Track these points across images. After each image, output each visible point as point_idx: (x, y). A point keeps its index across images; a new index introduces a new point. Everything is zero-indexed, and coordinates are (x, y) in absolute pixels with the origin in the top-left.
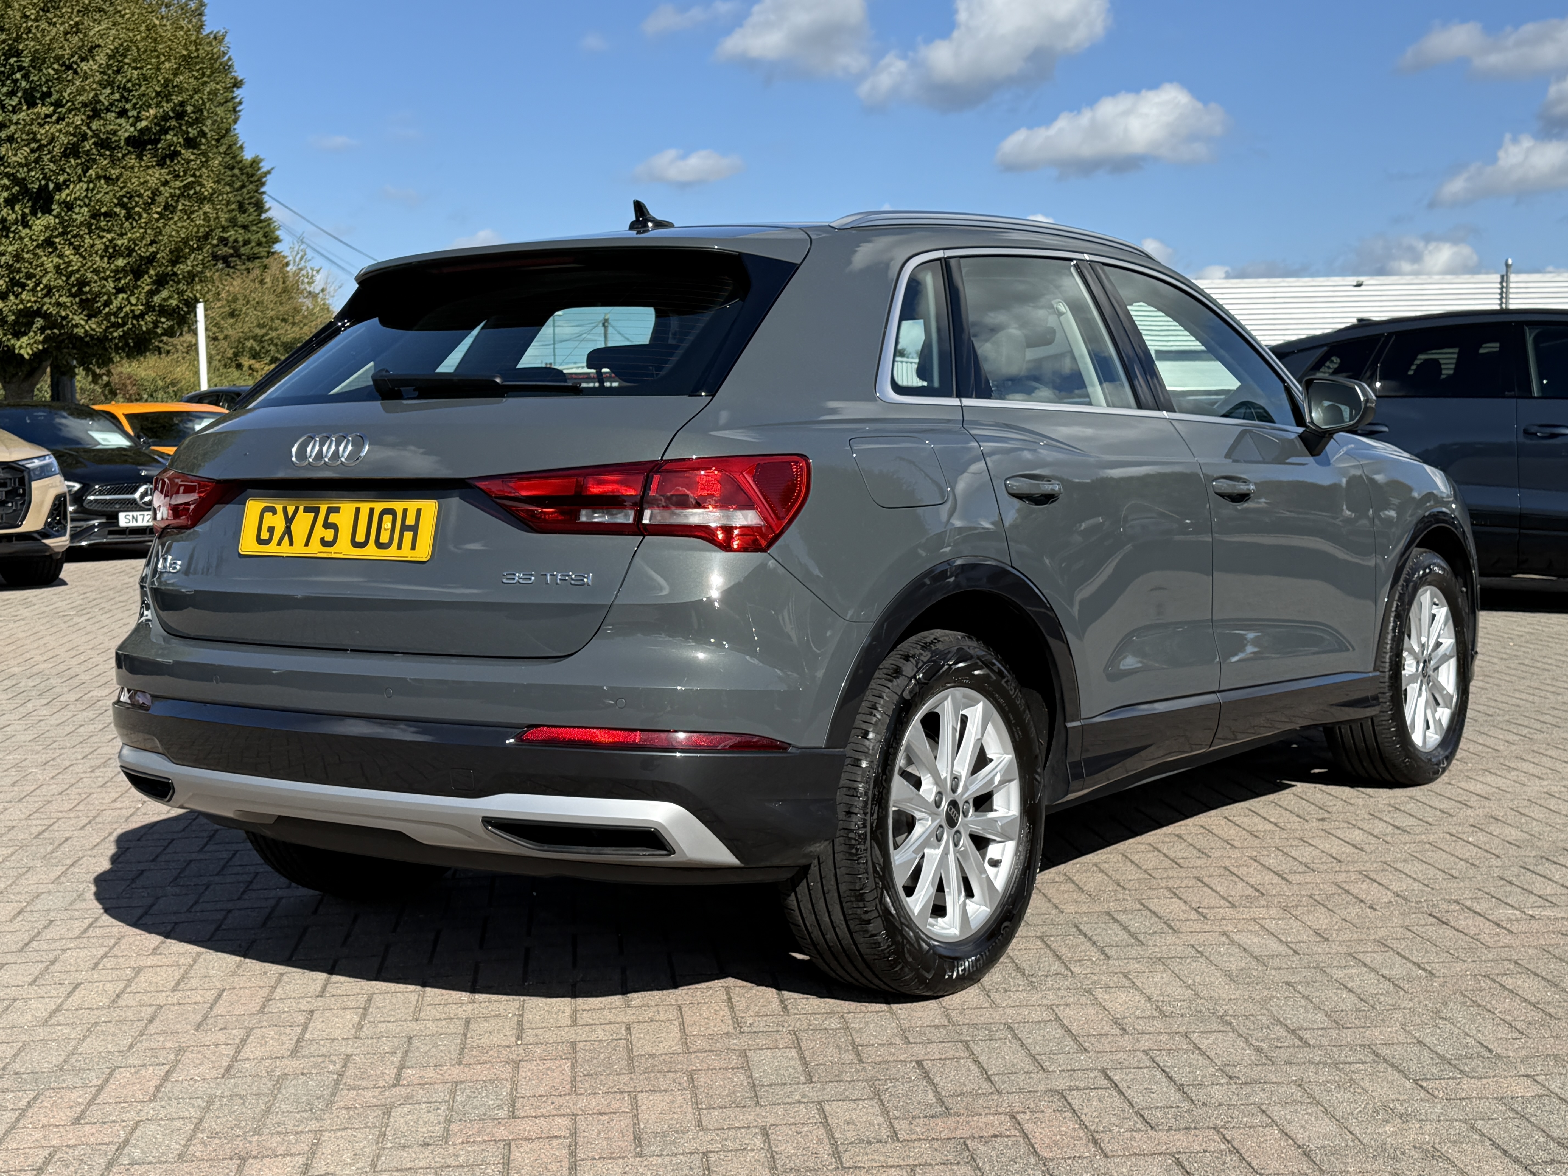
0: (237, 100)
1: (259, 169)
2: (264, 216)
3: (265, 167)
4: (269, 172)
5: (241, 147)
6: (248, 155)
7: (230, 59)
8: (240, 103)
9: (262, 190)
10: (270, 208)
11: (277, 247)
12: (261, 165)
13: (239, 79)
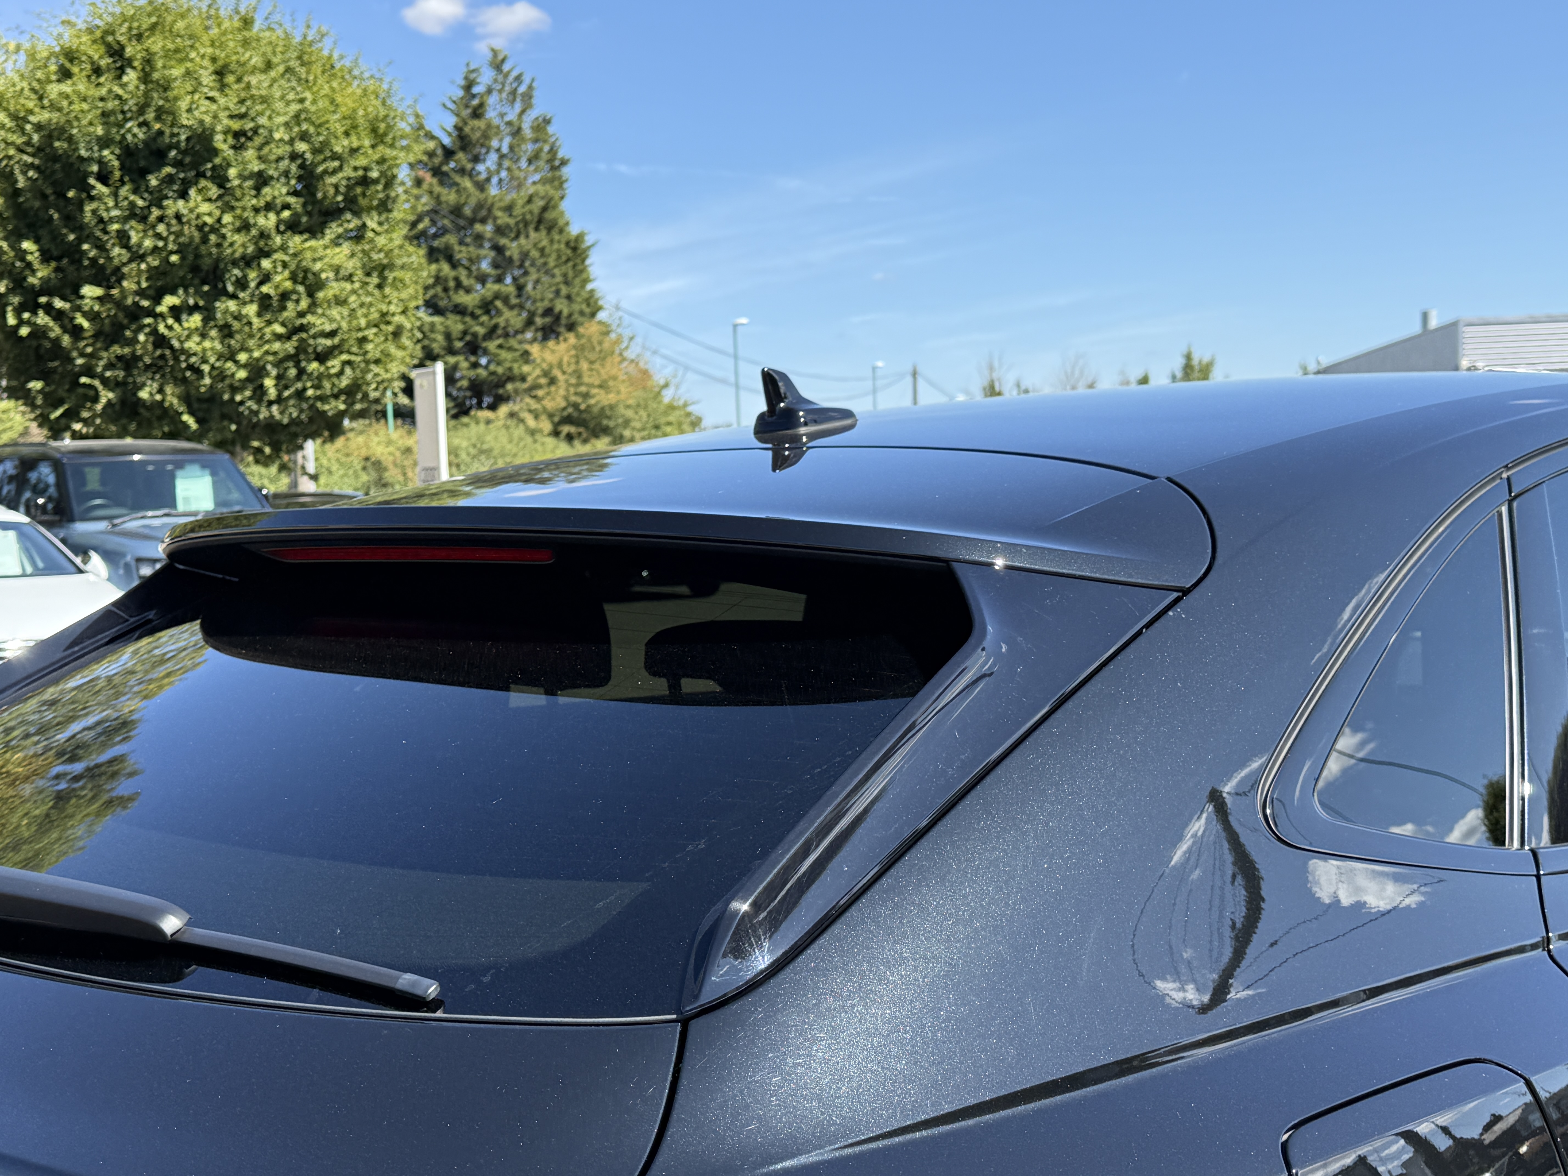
0: (564, 178)
1: (583, 241)
2: (589, 287)
3: (589, 240)
4: (592, 245)
5: (567, 224)
6: (574, 230)
7: (557, 139)
8: (567, 180)
9: (588, 262)
10: (594, 280)
11: (601, 316)
12: (586, 238)
13: (566, 158)
